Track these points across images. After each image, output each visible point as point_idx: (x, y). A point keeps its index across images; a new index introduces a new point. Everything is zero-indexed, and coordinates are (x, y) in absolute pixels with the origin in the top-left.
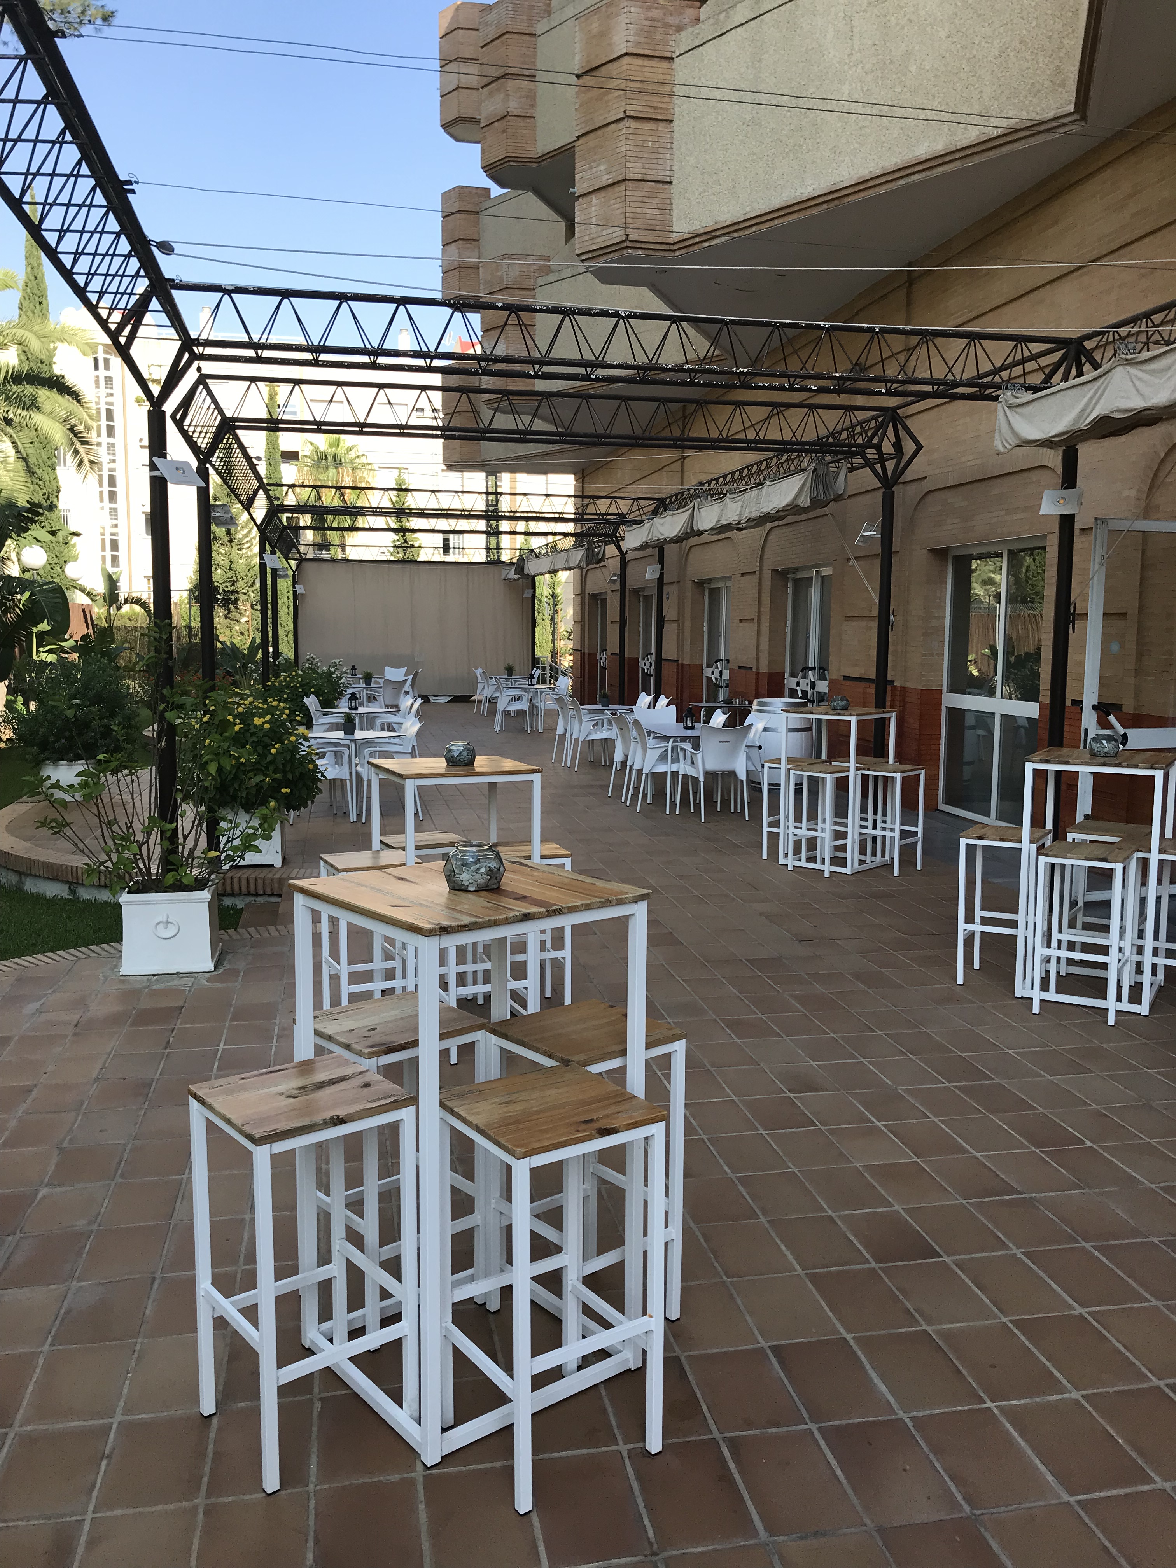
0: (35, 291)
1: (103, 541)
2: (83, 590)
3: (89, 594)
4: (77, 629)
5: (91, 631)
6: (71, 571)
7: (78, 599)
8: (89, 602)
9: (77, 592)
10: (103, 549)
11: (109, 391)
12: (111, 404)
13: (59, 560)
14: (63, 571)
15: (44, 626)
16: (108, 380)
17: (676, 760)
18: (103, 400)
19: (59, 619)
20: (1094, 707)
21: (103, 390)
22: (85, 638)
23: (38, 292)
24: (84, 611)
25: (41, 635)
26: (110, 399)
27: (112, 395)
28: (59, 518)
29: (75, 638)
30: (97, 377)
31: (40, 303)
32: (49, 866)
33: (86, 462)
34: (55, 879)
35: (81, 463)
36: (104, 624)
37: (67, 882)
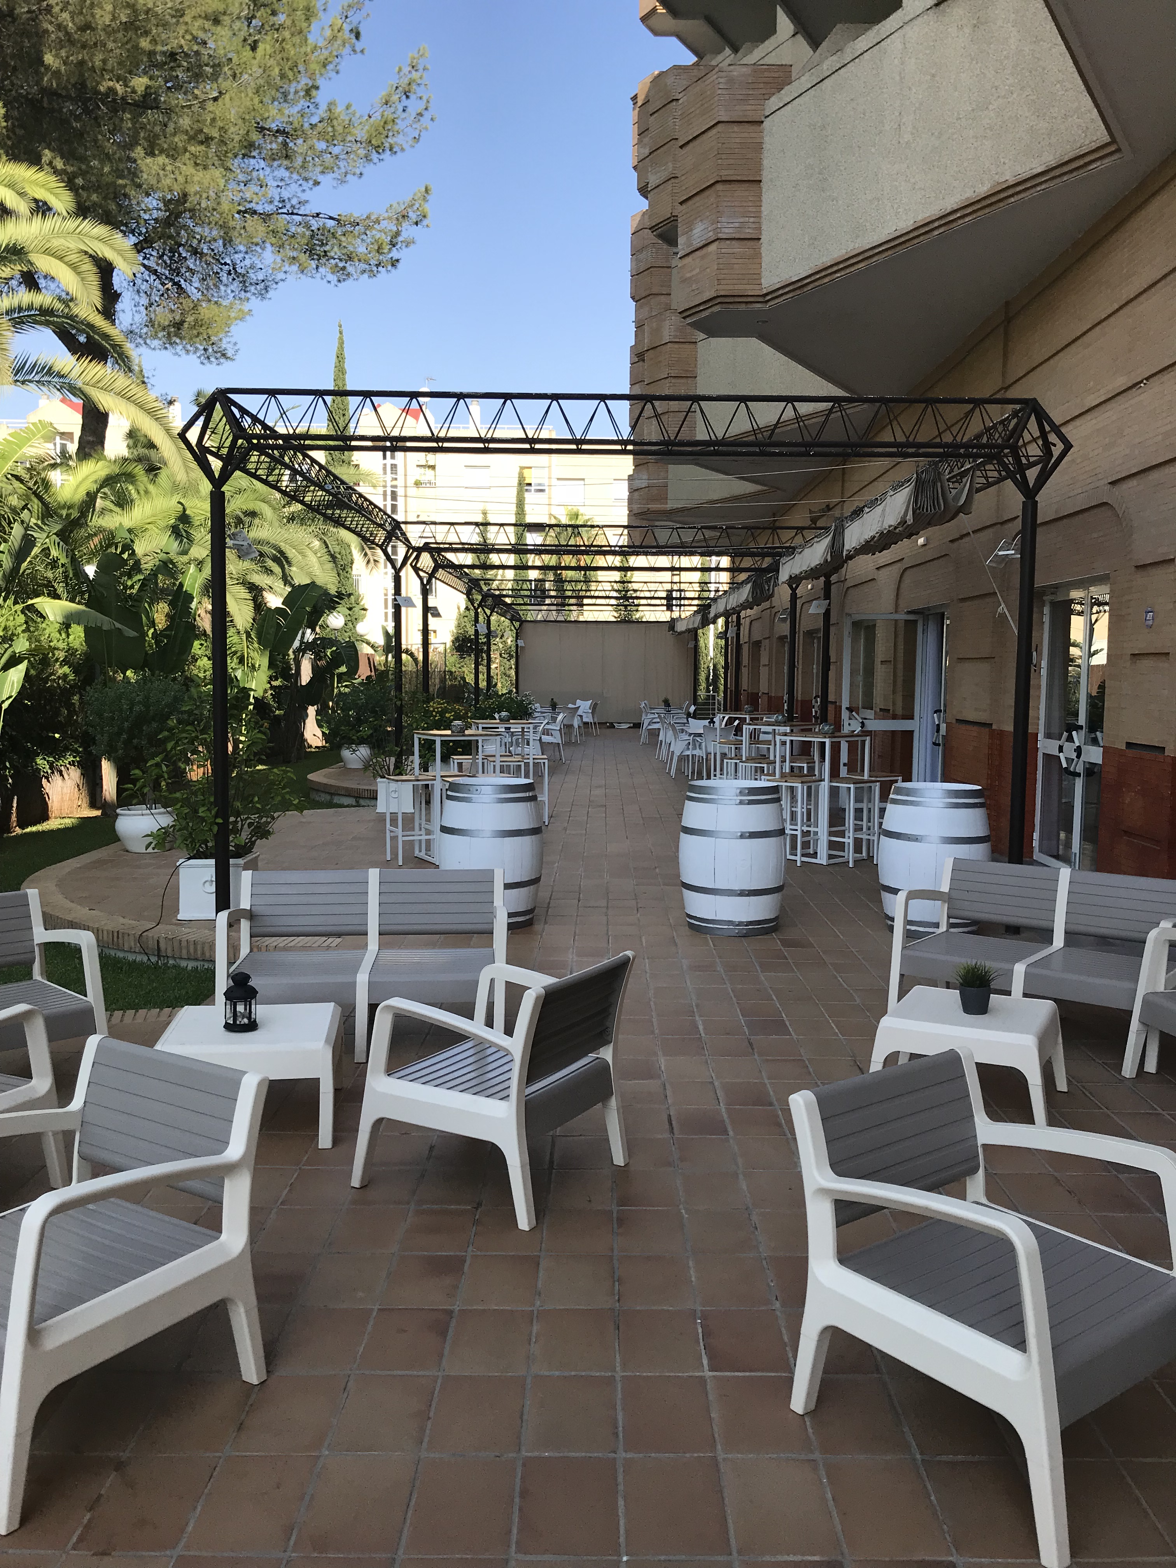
0: (340, 406)
1: (386, 600)
2: (368, 643)
3: (373, 647)
4: (364, 671)
5: (373, 674)
6: (361, 628)
7: (366, 650)
8: (372, 652)
9: (365, 645)
10: (386, 607)
11: (394, 476)
12: (396, 487)
13: (352, 621)
14: (354, 627)
15: (343, 669)
16: (394, 467)
17: (694, 748)
18: (389, 484)
19: (353, 664)
20: (847, 708)
21: (389, 476)
22: (369, 677)
23: (342, 407)
24: (369, 659)
25: (340, 676)
26: (394, 483)
27: (396, 479)
28: (352, 585)
29: (362, 678)
30: (385, 465)
31: (344, 415)
32: (347, 789)
33: (372, 561)
34: (349, 796)
35: (368, 562)
36: (383, 668)
37: (354, 797)
